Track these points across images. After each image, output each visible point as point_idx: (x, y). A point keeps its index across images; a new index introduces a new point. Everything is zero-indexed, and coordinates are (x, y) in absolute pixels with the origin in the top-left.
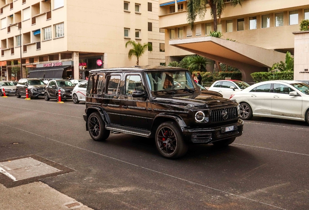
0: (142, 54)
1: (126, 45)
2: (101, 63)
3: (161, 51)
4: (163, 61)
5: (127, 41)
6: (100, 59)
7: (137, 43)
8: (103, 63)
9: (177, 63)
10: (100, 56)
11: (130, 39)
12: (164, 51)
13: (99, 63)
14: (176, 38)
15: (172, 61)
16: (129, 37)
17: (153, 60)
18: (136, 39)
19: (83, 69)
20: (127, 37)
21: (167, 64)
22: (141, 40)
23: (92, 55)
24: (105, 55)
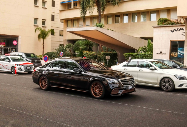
0: (47, 37)
1: (36, 30)
2: (16, 43)
3: (60, 35)
4: (62, 43)
5: (36, 28)
6: (15, 40)
7: (43, 29)
8: (17, 43)
9: (72, 45)
10: (16, 38)
11: (38, 26)
12: (63, 36)
13: (15, 43)
14: (72, 27)
15: (68, 43)
16: (37, 24)
17: (55, 42)
18: (43, 27)
19: (3, 47)
20: (35, 25)
21: (65, 46)
22: (46, 27)
23: (9, 37)
24: (19, 37)
